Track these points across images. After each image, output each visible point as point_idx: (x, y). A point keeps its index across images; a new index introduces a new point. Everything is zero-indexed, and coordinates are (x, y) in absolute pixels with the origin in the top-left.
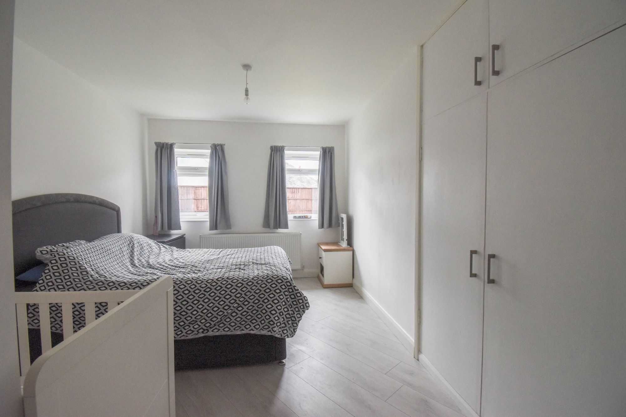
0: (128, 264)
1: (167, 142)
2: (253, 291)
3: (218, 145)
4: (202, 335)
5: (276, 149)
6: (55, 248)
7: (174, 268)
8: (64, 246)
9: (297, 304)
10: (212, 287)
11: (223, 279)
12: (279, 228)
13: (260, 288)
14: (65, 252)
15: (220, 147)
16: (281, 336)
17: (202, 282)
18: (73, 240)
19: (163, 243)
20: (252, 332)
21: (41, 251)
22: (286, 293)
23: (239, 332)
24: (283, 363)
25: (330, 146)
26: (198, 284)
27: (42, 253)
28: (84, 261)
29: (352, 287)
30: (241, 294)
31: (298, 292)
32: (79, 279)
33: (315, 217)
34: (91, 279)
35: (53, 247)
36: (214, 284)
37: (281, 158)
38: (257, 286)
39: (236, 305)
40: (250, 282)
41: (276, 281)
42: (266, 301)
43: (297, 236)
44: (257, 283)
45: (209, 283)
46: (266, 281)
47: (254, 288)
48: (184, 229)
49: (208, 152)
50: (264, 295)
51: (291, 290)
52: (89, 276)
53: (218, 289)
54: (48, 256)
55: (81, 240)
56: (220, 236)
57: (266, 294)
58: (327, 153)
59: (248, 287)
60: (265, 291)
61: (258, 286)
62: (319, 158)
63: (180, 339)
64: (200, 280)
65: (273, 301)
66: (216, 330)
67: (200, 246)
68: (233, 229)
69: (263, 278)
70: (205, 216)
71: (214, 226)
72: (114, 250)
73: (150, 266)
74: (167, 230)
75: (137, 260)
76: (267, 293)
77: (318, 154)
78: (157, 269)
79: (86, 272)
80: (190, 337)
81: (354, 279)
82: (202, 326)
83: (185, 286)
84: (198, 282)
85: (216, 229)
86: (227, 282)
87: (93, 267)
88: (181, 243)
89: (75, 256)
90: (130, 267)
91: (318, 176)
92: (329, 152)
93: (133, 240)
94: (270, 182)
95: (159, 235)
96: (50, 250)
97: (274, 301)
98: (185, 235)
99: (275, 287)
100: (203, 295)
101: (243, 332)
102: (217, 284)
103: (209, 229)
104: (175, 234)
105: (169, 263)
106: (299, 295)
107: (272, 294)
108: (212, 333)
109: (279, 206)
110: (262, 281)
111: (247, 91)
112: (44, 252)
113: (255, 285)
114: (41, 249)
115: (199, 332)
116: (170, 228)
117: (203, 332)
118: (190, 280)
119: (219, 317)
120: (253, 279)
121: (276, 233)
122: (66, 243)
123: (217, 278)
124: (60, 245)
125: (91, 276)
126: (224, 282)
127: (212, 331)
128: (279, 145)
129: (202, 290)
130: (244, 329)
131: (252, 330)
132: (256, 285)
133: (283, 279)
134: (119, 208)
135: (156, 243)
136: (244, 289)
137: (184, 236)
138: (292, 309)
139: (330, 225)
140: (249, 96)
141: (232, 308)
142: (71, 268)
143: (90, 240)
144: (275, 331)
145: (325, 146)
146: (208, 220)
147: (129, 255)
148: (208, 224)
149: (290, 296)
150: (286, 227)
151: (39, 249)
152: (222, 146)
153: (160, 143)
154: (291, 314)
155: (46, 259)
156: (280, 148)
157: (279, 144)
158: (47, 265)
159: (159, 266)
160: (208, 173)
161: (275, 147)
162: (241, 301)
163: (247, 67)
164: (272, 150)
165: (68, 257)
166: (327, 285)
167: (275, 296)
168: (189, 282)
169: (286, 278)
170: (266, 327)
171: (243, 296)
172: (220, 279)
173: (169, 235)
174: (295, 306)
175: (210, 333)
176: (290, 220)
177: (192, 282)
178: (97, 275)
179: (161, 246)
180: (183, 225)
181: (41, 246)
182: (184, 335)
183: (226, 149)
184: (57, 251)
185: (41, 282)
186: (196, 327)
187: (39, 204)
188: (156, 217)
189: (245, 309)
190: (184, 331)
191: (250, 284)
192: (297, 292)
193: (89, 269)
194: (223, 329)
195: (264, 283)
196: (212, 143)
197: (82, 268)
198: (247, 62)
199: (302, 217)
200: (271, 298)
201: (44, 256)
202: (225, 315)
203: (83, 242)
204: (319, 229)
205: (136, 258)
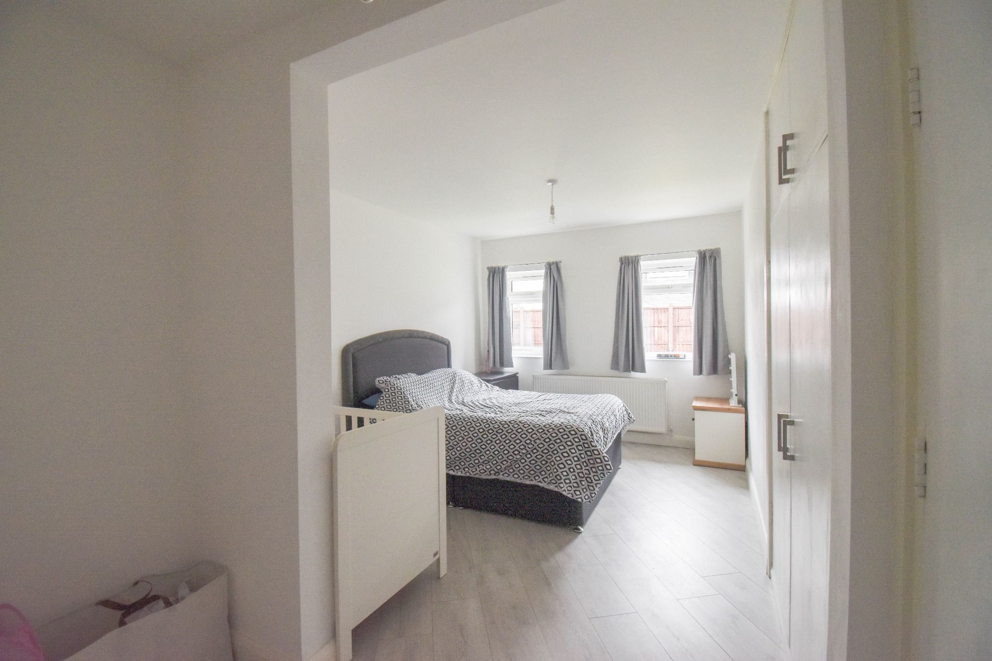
0: (446, 399)
1: (499, 265)
2: (542, 439)
3: (553, 263)
4: (493, 477)
5: (627, 261)
6: (389, 379)
7: (482, 407)
8: (396, 377)
9: (594, 464)
10: (504, 429)
11: (516, 422)
12: (633, 369)
13: (550, 437)
14: (395, 382)
15: (555, 265)
16: (573, 497)
17: (496, 422)
18: (406, 373)
19: (488, 381)
20: (540, 484)
21: (379, 381)
22: (580, 448)
23: (528, 482)
24: (579, 530)
25: (714, 248)
26: (492, 424)
27: (379, 383)
28: (408, 392)
29: (744, 471)
30: (531, 441)
31: (596, 448)
32: (402, 407)
33: (689, 356)
34: (411, 408)
35: (388, 378)
36: (506, 426)
37: (635, 272)
38: (547, 434)
39: (524, 451)
40: (541, 429)
41: (569, 432)
42: (555, 452)
43: (661, 384)
44: (548, 431)
45: (502, 424)
46: (558, 430)
47: (544, 436)
48: (516, 367)
49: (542, 272)
50: (554, 445)
51: (586, 445)
52: (410, 406)
53: (509, 431)
54: (383, 385)
55: (412, 373)
56: (555, 377)
57: (556, 445)
58: (708, 258)
59: (538, 434)
60: (555, 441)
61: (549, 434)
62: (694, 267)
63: (474, 476)
64: (495, 421)
65: (562, 454)
66: (506, 475)
67: (533, 388)
68: (572, 370)
69: (555, 426)
70: (539, 352)
71: (549, 365)
72: (436, 385)
73: (463, 404)
74: (499, 367)
75: (455, 397)
76: (557, 443)
77: (692, 261)
78: (467, 406)
79: (408, 401)
80: (483, 477)
81: (747, 459)
82: (493, 467)
83: (481, 425)
84: (493, 422)
85: (551, 368)
86: (519, 425)
87: (414, 398)
88: (512, 383)
89: (402, 387)
90: (446, 402)
91: (692, 294)
92: (710, 257)
93: (455, 375)
94: (619, 306)
95: (491, 371)
96: (385, 380)
97: (564, 454)
98: (518, 373)
99: (567, 438)
100: (495, 436)
101: (532, 483)
102: (509, 426)
103: (543, 369)
104: (508, 371)
105: (481, 402)
106: (596, 452)
107: (563, 445)
108: (502, 477)
109: (633, 341)
110: (554, 429)
111: (552, 209)
112: (381, 382)
113: (545, 433)
114: (379, 379)
115: (491, 474)
116: (502, 364)
117: (495, 474)
118: (486, 420)
119: (509, 461)
120: (544, 426)
121: (628, 378)
122: (399, 374)
123: (510, 420)
124: (394, 376)
125: (411, 405)
126: (516, 426)
127: (503, 475)
128: (632, 255)
129: (495, 430)
130: (533, 479)
131: (540, 482)
132: (547, 432)
133: (577, 431)
134: (449, 342)
135: (479, 381)
136: (534, 436)
137: (517, 375)
138: (587, 468)
139: (714, 370)
140: (555, 215)
141: (521, 454)
142: (398, 397)
143: (420, 373)
144: (561, 488)
145: (703, 248)
146: (542, 356)
147: (449, 391)
148: (542, 362)
149: (586, 452)
150: (643, 370)
151: (378, 379)
152: (557, 264)
153: (492, 267)
154: (586, 474)
155: (383, 388)
156: (634, 259)
157: (632, 253)
158: (381, 392)
159: (472, 404)
160: (542, 298)
161: (625, 257)
162: (529, 448)
163: (553, 181)
164: (622, 263)
165: (397, 387)
166: (699, 461)
167: (565, 448)
168: (485, 421)
169: (581, 430)
170: (553, 481)
171: (533, 443)
172: (512, 422)
173: (502, 373)
174: (591, 466)
175: (501, 477)
176: (647, 360)
177: (487, 421)
178: (416, 406)
179: (484, 385)
180: (515, 362)
181: (379, 377)
182: (477, 473)
183: (562, 266)
184: (390, 381)
185: (377, 406)
186: (488, 467)
187: (381, 340)
188: (488, 351)
189: (533, 457)
190: (478, 469)
191: (540, 431)
192: (593, 448)
193: (410, 400)
194: (513, 476)
195: (555, 433)
196: (546, 261)
197: (406, 397)
198: (551, 177)
199: (671, 356)
200: (561, 450)
201: (381, 385)
202: (514, 460)
203: (413, 375)
204: (694, 374)
205: (454, 394)
